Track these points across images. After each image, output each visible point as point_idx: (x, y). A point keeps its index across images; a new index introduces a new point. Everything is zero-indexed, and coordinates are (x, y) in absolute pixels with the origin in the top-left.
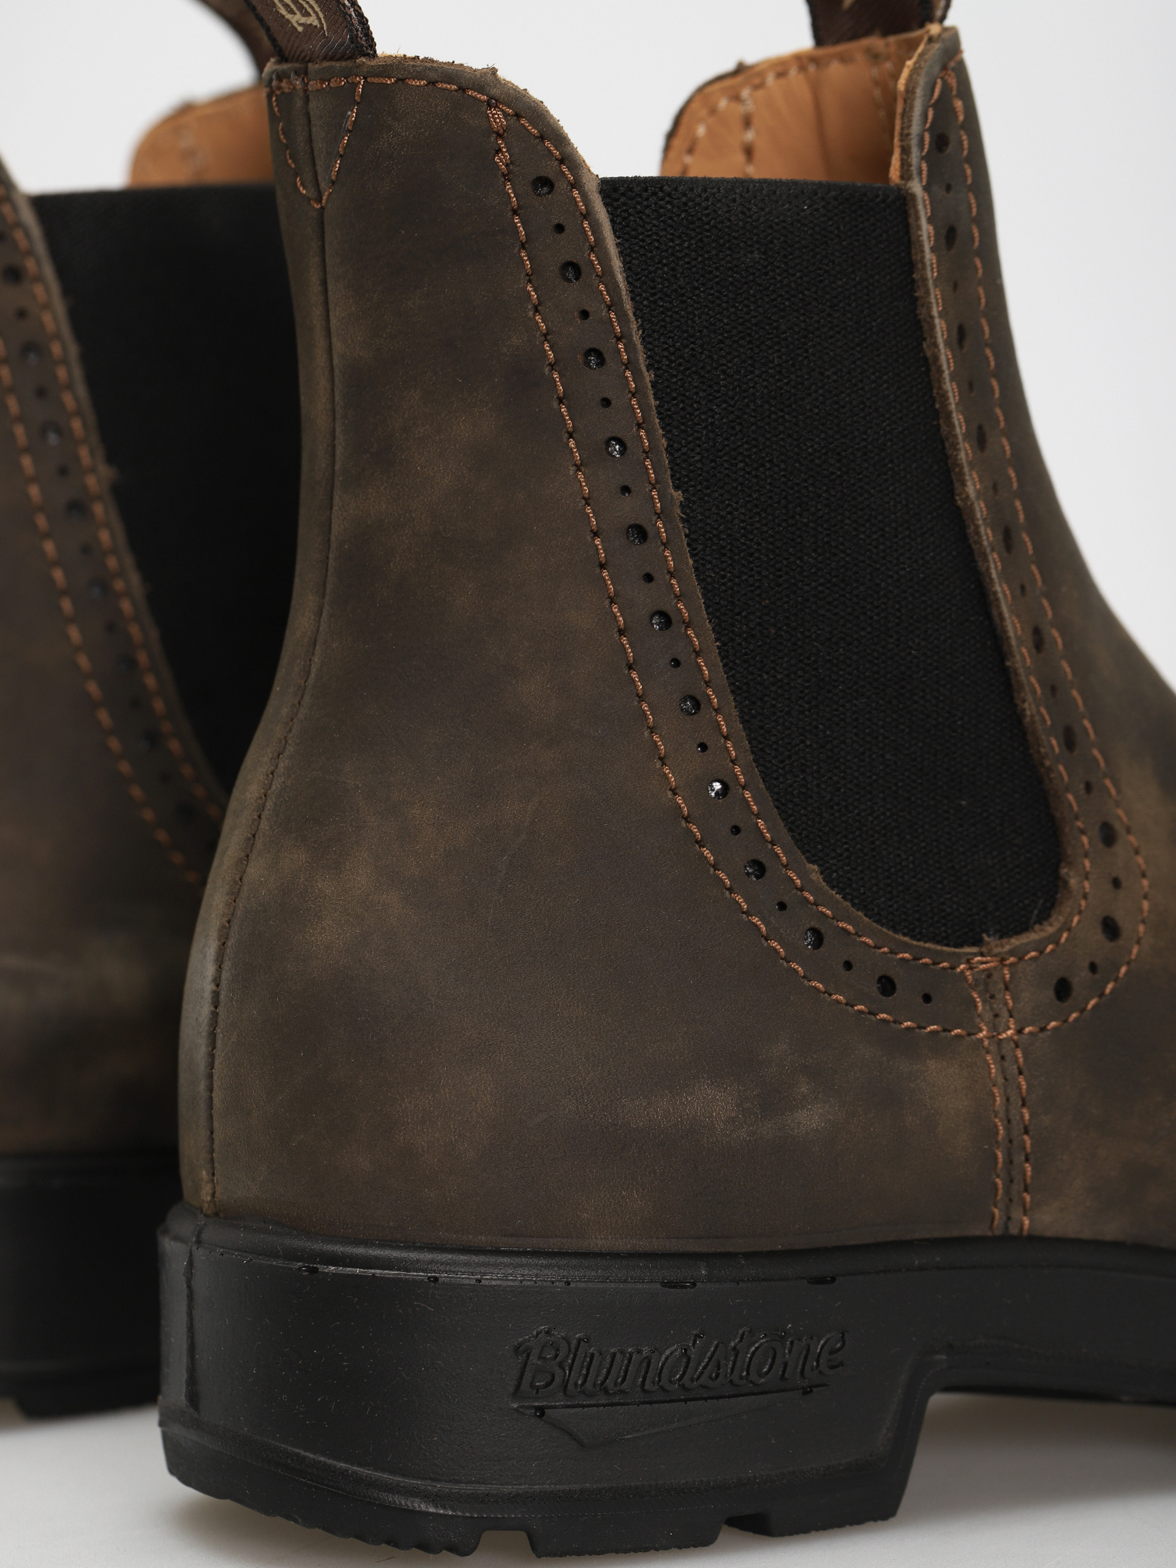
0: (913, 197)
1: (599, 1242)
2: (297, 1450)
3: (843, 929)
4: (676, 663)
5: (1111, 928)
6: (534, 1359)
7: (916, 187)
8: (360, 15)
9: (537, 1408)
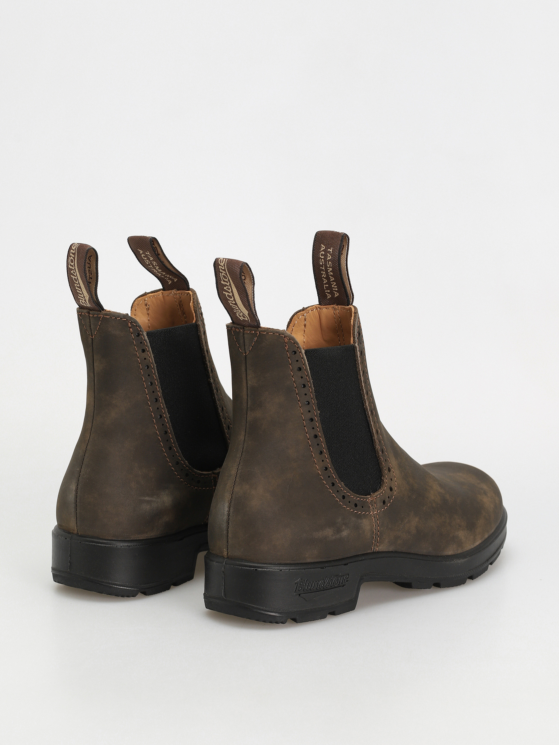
0: (356, 347)
1: (309, 560)
2: (252, 605)
3: (348, 495)
4: (318, 445)
5: (391, 489)
6: (299, 585)
7: (356, 345)
8: (258, 320)
9: (299, 594)
